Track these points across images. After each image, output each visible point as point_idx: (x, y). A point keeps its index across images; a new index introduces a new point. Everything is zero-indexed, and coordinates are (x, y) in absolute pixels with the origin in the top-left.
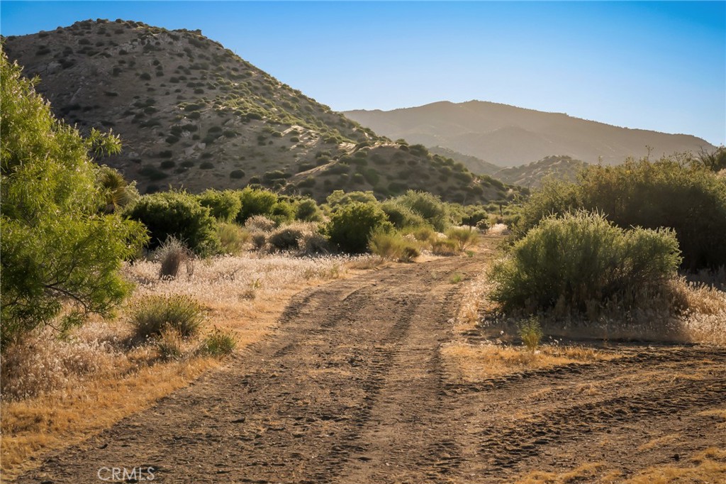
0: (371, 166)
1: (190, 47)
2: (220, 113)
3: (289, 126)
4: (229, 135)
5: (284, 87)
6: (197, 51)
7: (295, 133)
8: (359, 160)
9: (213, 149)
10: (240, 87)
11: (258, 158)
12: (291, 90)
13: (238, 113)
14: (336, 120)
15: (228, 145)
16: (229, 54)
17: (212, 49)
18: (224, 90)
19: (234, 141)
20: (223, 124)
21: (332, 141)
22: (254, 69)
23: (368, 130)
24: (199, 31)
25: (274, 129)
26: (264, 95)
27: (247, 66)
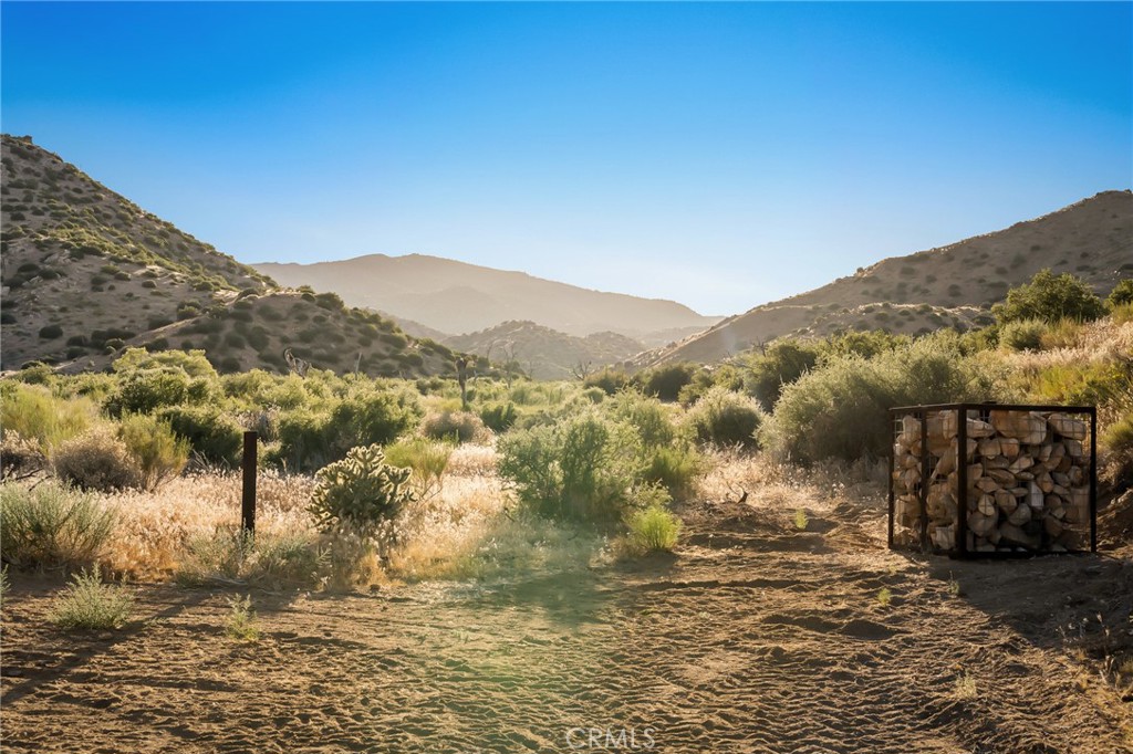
0: (258, 322)
1: (13, 157)
2: (40, 246)
3: (142, 265)
4: (48, 276)
5: (148, 217)
6: (23, 164)
7: (151, 275)
8: (241, 312)
9: (20, 295)
10: (82, 215)
11: (88, 310)
12: (158, 222)
13: (66, 246)
14: (222, 263)
15: (44, 291)
16: (70, 171)
17: (45, 162)
18: (57, 216)
19: (54, 284)
20: (42, 261)
21: (205, 287)
22: (106, 191)
23: (267, 279)
24: (28, 138)
25: (121, 269)
26: (117, 226)
27: (97, 187)
